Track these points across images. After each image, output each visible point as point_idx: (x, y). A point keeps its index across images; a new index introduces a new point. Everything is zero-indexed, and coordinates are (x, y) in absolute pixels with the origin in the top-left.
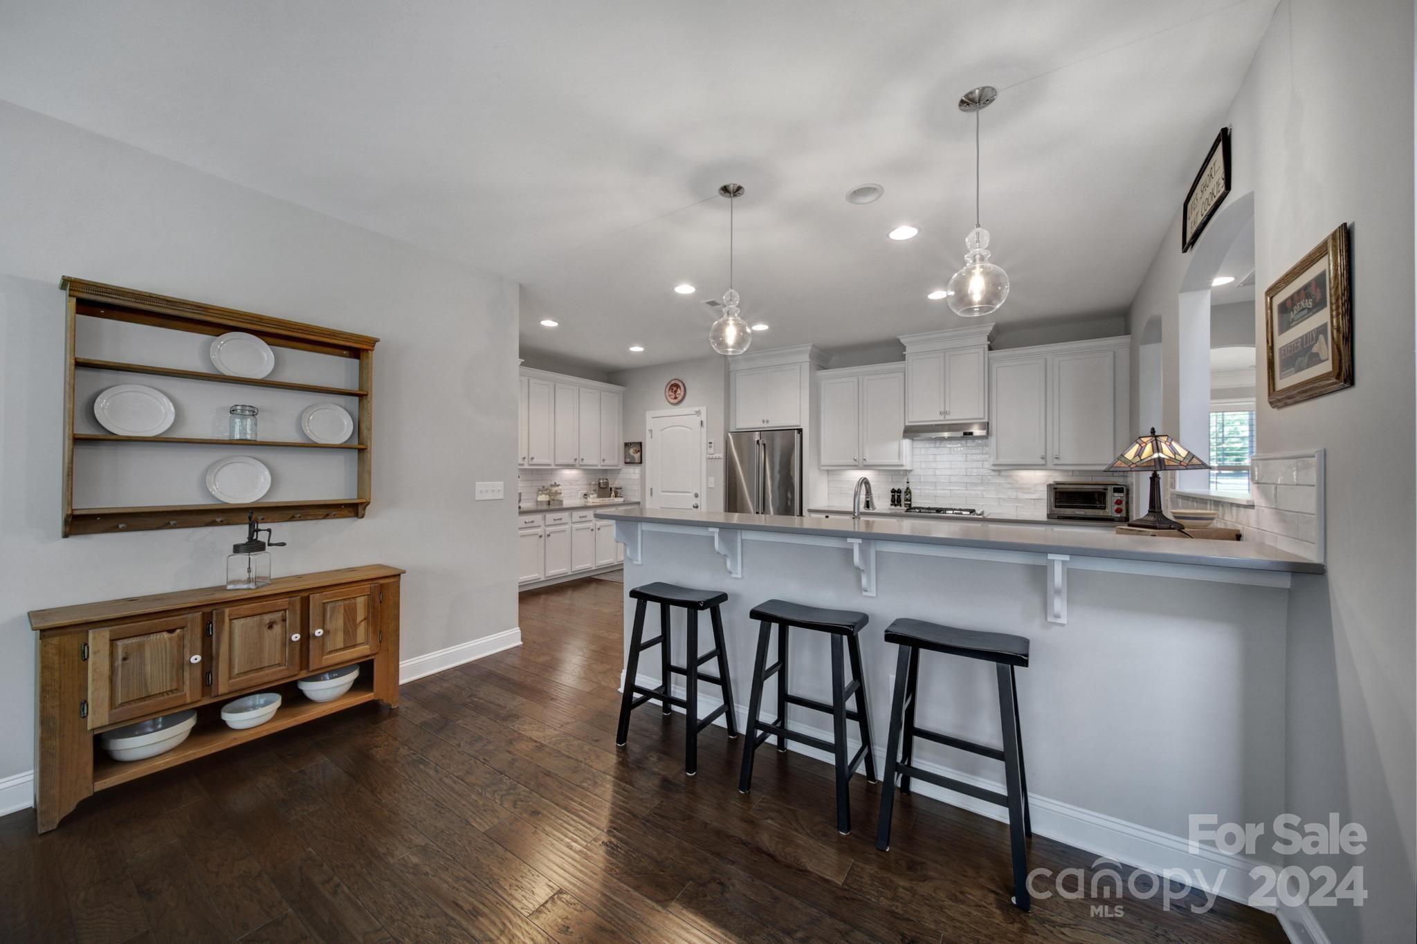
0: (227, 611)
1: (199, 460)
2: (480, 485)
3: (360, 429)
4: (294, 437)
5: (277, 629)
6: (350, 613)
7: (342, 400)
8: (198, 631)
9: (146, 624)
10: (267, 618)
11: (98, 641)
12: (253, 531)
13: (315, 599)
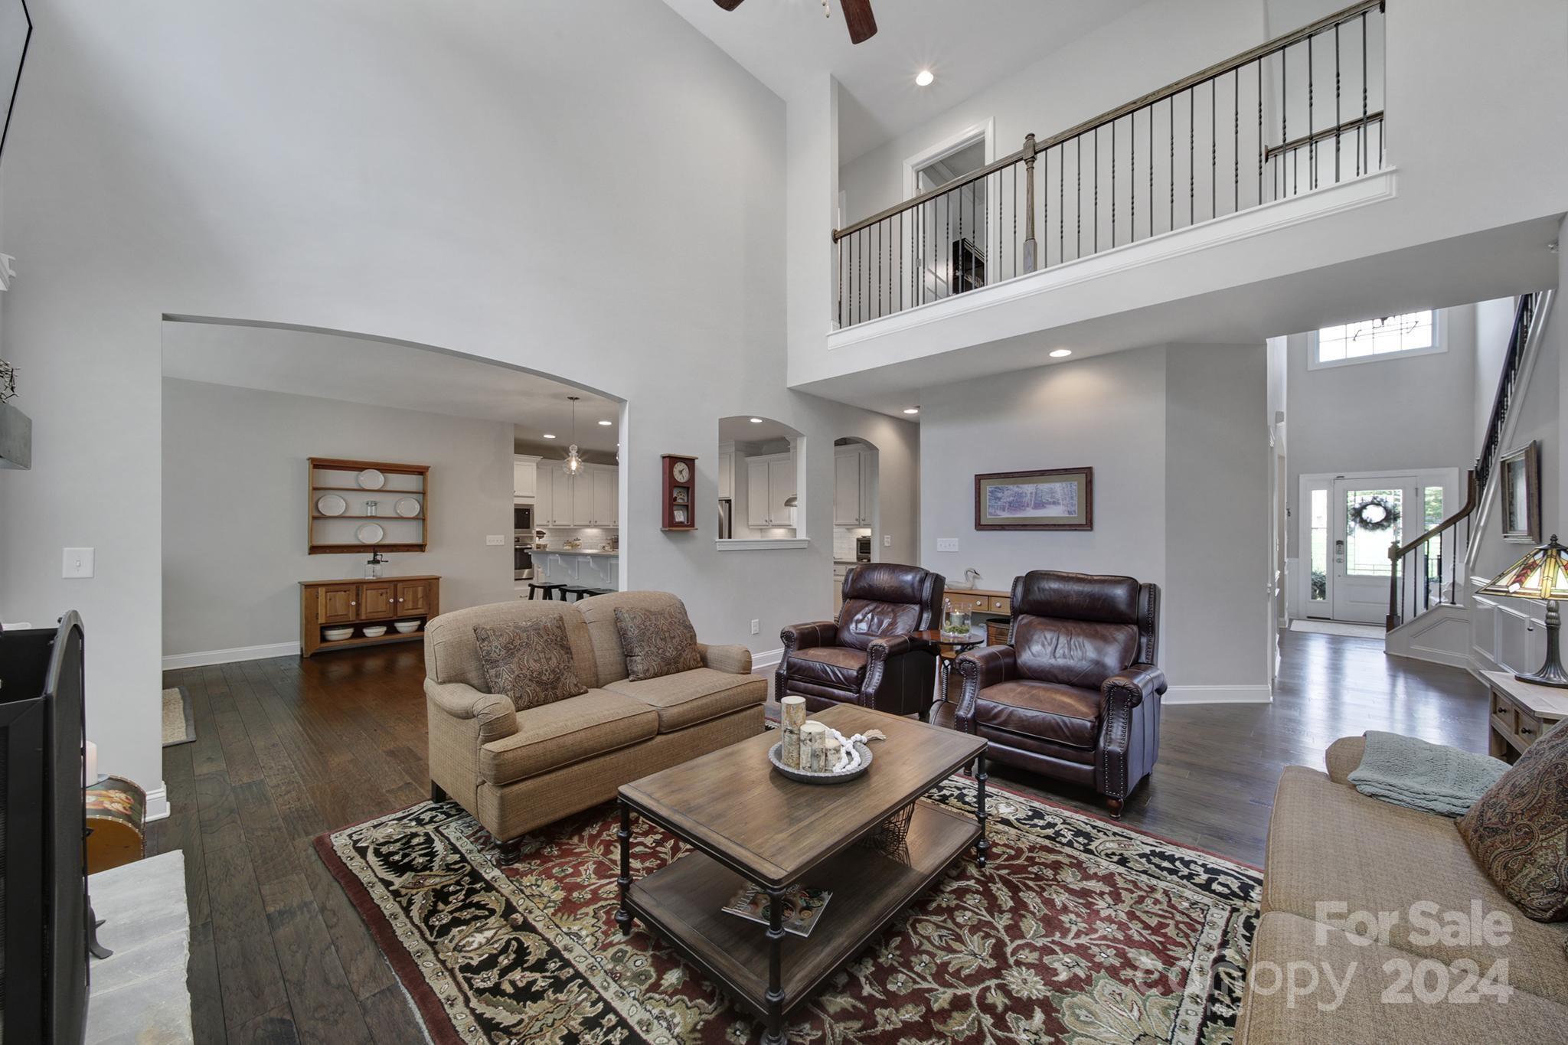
0: (365, 586)
1: (353, 525)
2: (489, 537)
3: (423, 509)
4: (394, 515)
5: (384, 596)
6: (415, 593)
7: (414, 496)
8: (355, 593)
9: (337, 587)
10: (380, 591)
11: (322, 591)
12: (375, 555)
13: (400, 586)
